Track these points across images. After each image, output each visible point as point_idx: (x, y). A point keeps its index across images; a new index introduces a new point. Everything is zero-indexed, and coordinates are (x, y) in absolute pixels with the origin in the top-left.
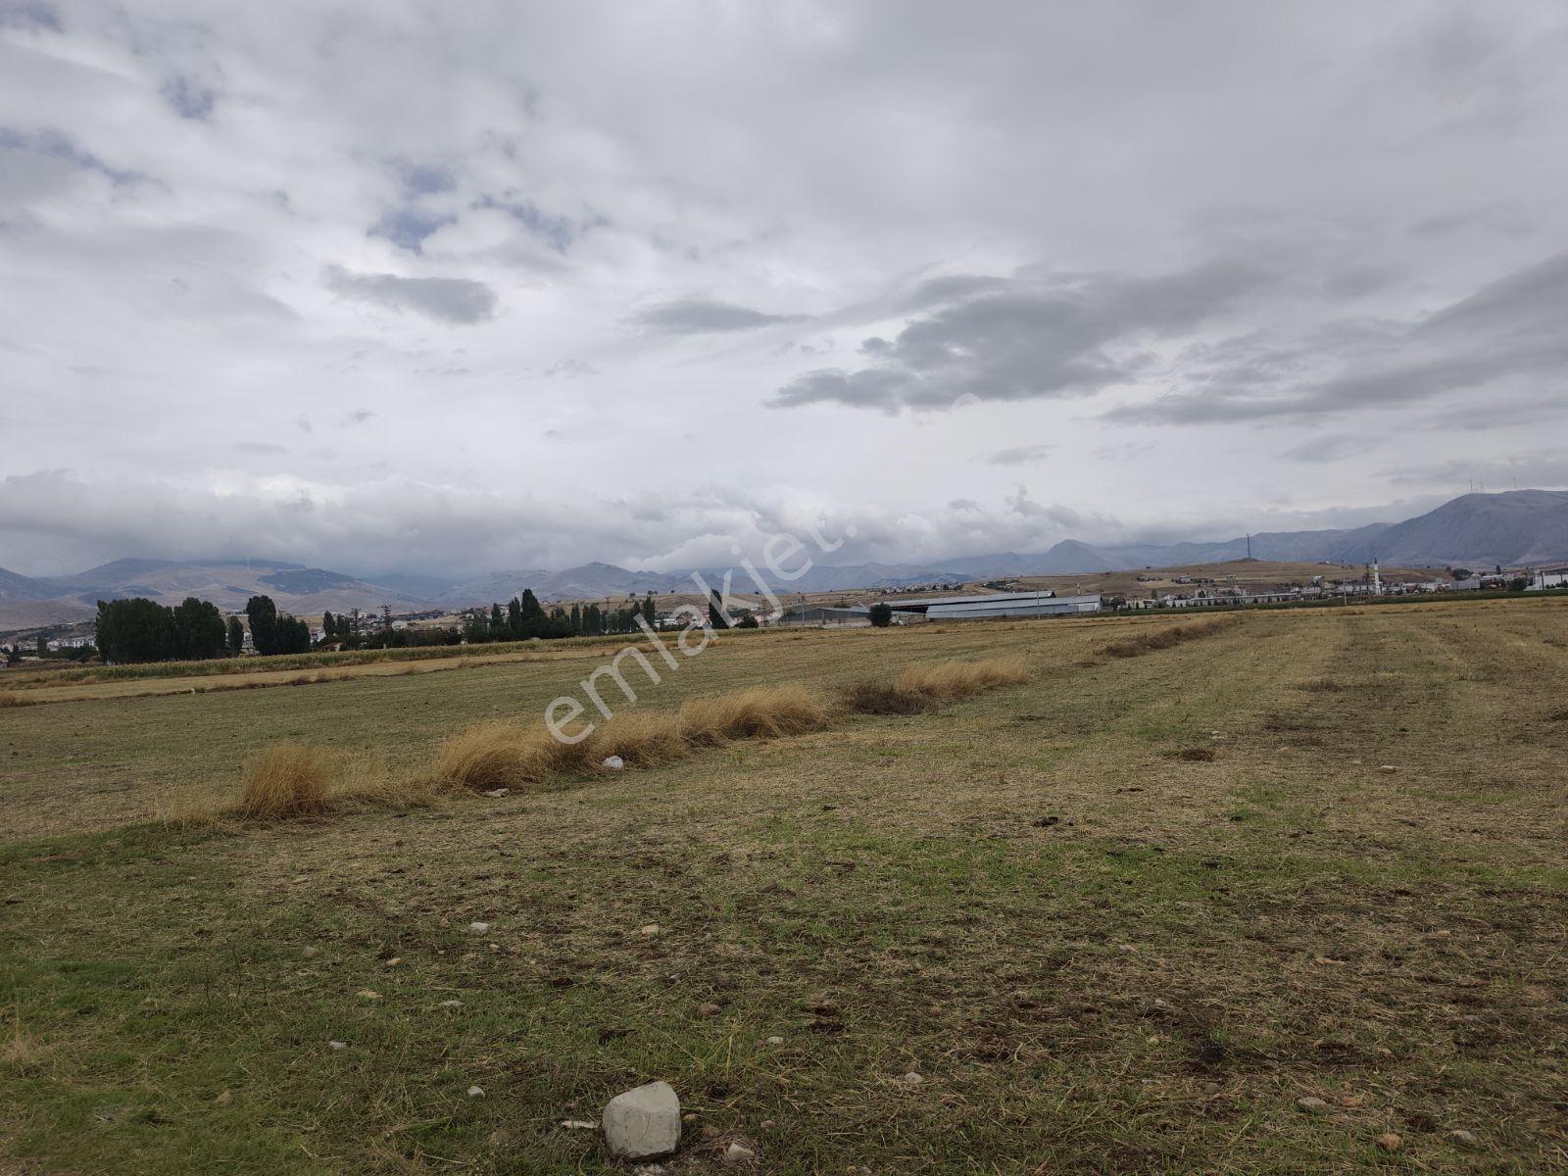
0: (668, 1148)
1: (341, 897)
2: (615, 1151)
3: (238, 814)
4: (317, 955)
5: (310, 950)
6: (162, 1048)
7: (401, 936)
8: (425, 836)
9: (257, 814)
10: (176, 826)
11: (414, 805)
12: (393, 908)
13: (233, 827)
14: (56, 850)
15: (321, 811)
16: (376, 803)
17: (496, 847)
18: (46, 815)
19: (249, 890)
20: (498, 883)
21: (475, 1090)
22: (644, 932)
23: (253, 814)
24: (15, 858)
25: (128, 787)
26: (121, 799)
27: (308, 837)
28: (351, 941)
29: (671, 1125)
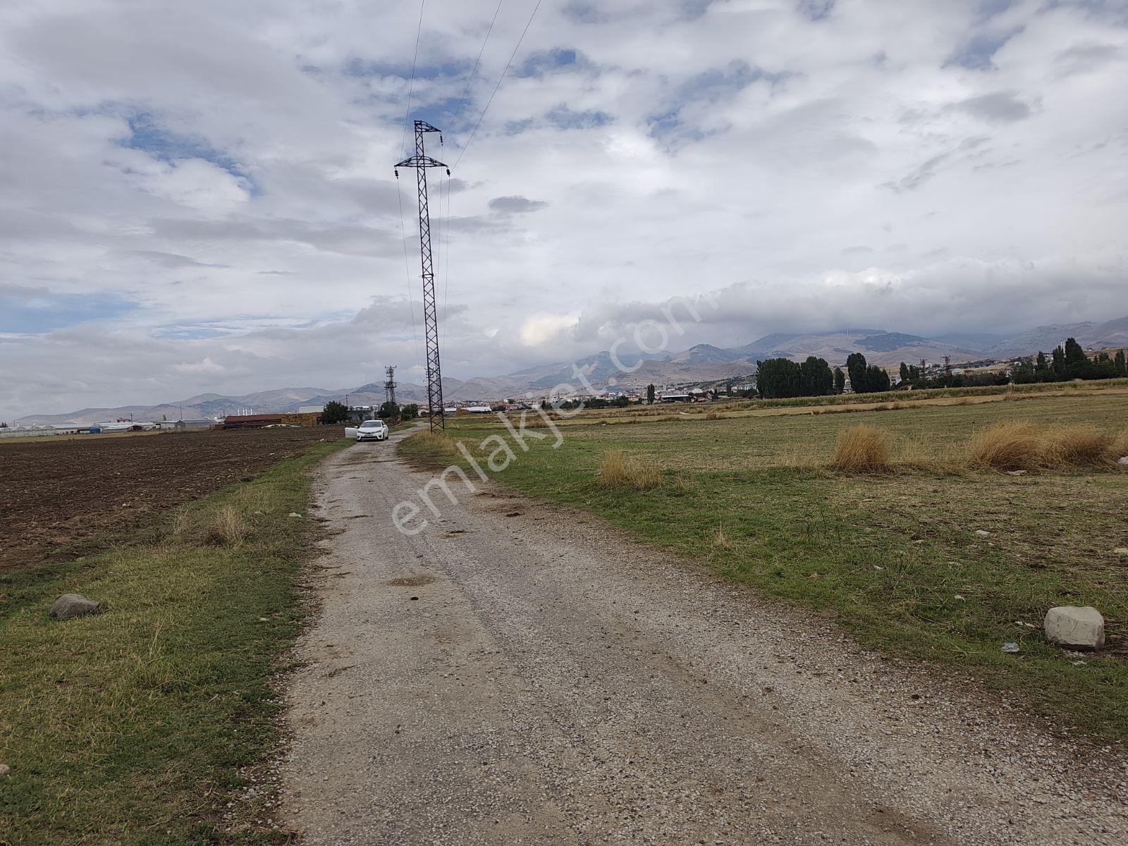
0: (1089, 643)
1: (892, 510)
2: (1049, 638)
3: (832, 468)
4: (872, 533)
5: (868, 530)
6: (785, 553)
7: (927, 531)
8: (954, 490)
9: (843, 468)
10: (797, 470)
11: (950, 474)
12: (924, 518)
13: (828, 473)
14: (736, 475)
15: (885, 471)
16: (923, 470)
17: (1008, 500)
18: (731, 463)
19: (835, 502)
20: (1003, 517)
21: (958, 597)
22: (1116, 551)
23: (841, 469)
24: (718, 477)
25: (772, 455)
26: (769, 459)
27: (875, 484)
28: (895, 530)
29: (1094, 630)
